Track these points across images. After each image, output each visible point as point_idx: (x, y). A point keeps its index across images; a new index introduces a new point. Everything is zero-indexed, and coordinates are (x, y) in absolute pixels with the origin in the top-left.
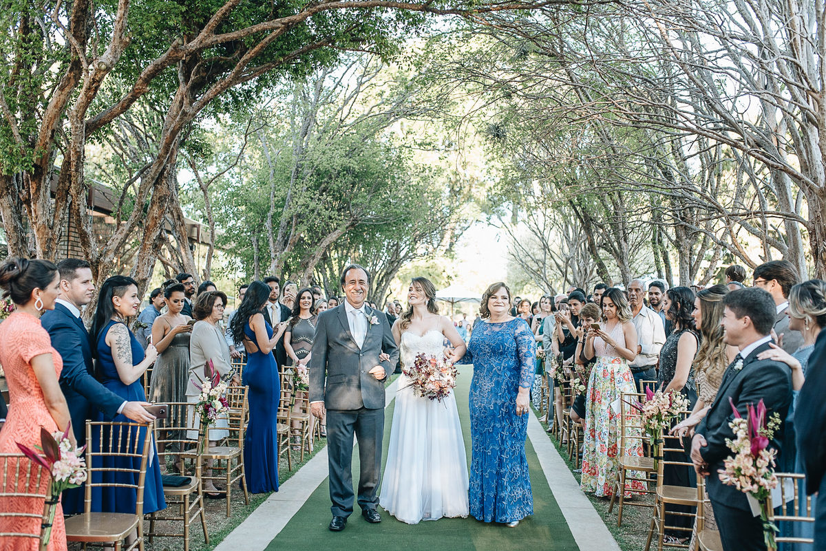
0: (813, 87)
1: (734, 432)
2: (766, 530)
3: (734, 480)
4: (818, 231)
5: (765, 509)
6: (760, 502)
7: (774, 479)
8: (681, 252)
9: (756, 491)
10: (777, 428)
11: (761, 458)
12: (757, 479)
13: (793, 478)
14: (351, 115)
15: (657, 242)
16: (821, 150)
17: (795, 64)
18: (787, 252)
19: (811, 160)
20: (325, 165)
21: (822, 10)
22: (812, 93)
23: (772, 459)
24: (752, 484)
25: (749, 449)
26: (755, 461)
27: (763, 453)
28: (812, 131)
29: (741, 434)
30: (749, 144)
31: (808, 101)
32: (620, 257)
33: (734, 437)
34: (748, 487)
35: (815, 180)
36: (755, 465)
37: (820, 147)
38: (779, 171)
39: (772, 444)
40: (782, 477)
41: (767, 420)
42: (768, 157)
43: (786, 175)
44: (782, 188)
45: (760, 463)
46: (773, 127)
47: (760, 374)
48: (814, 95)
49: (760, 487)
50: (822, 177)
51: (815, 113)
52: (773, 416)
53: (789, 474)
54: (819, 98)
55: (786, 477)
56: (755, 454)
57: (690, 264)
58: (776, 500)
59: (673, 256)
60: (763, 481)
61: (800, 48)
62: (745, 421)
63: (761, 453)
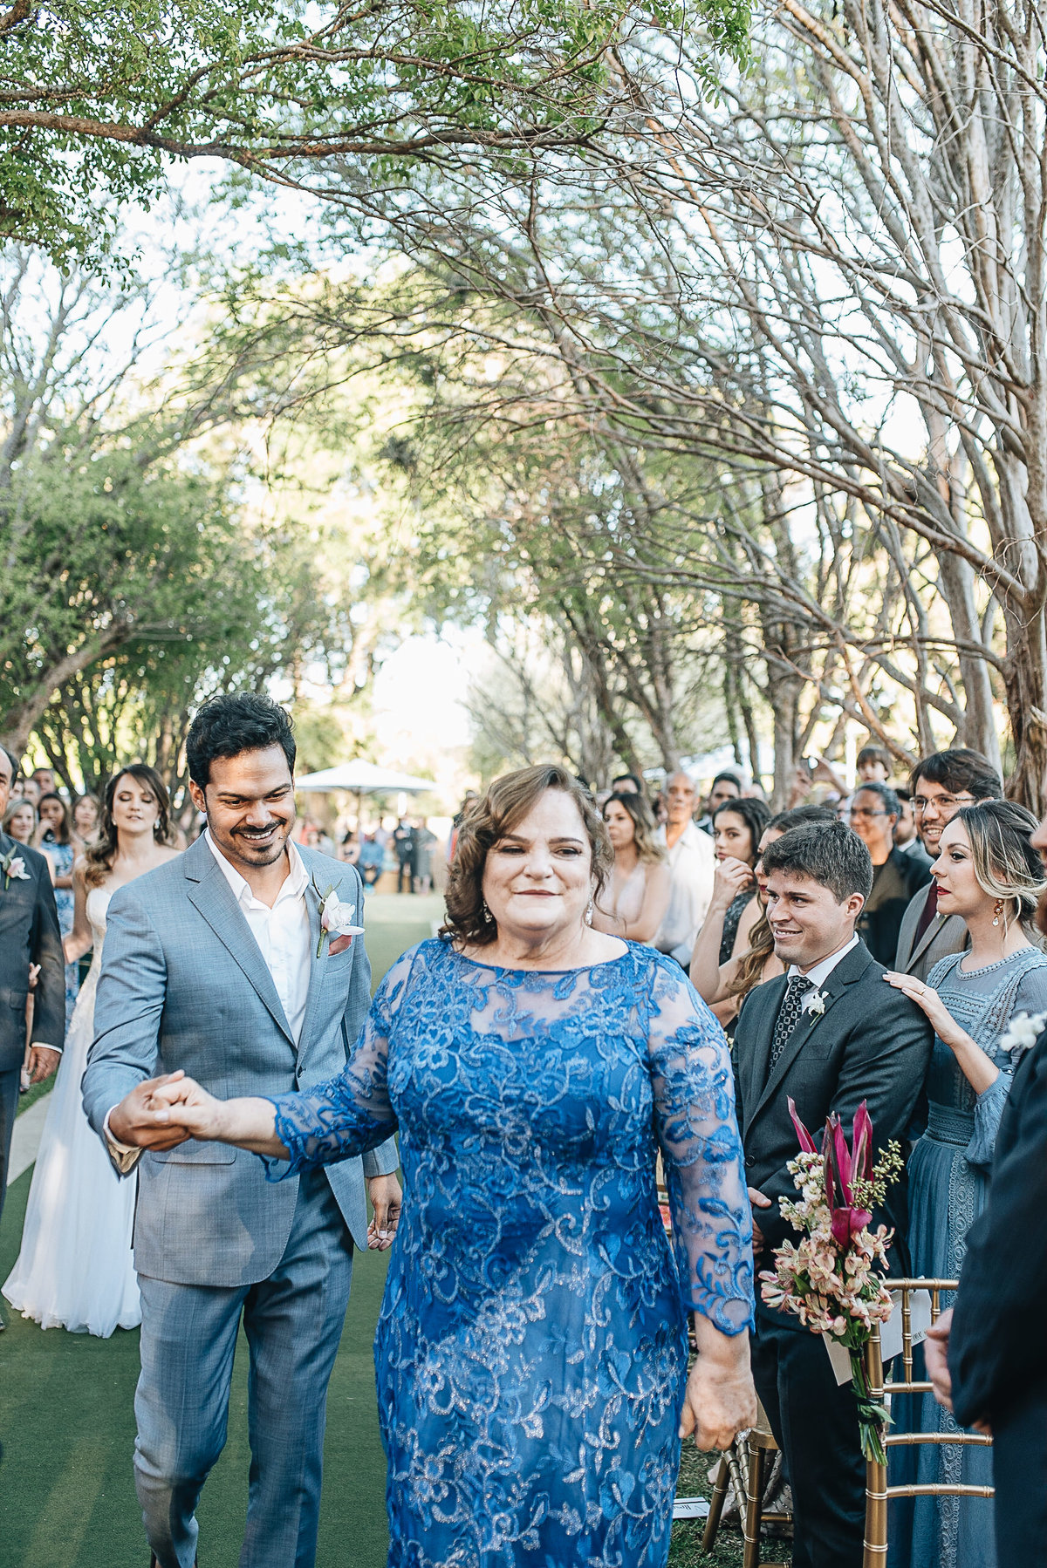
0: (1016, 373)
1: (797, 1186)
2: (865, 1420)
3: (793, 1302)
4: (1022, 682)
5: (862, 1369)
6: (854, 1354)
7: (884, 1300)
8: (776, 709)
9: (841, 1332)
10: (894, 1178)
11: (857, 1249)
12: (844, 1302)
13: (932, 1289)
14: (114, 408)
15: (732, 688)
16: (1031, 510)
17: (981, 319)
18: (962, 723)
19: (1011, 531)
20: (52, 514)
21: (1037, 210)
22: (1015, 388)
23: (882, 1249)
24: (833, 1317)
25: (829, 1227)
26: (841, 1258)
27: (863, 1239)
28: (1015, 470)
29: (811, 1193)
30: (892, 493)
31: (1008, 408)
32: (657, 717)
33: (797, 1197)
34: (823, 1323)
35: (1020, 573)
36: (840, 1270)
37: (1029, 505)
38: (951, 553)
39: (880, 1216)
40: (905, 1288)
41: (873, 1158)
42: (930, 524)
43: (965, 563)
44: (956, 589)
45: (855, 1263)
46: (941, 463)
47: (885, 1020)
48: (1020, 391)
49: (854, 1319)
50: (1032, 569)
51: (1020, 431)
52: (887, 1149)
53: (922, 1280)
54: (1027, 400)
55: (915, 1288)
56: (843, 1243)
57: (794, 733)
58: (889, 1344)
59: (764, 719)
60: (860, 1307)
61: (994, 289)
62: (821, 1157)
63: (857, 1238)
